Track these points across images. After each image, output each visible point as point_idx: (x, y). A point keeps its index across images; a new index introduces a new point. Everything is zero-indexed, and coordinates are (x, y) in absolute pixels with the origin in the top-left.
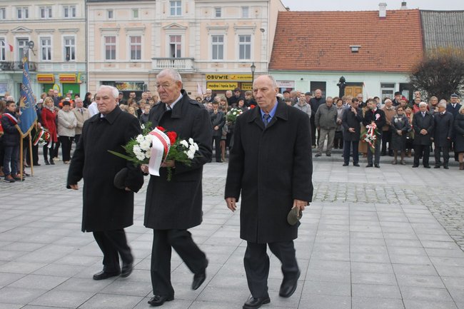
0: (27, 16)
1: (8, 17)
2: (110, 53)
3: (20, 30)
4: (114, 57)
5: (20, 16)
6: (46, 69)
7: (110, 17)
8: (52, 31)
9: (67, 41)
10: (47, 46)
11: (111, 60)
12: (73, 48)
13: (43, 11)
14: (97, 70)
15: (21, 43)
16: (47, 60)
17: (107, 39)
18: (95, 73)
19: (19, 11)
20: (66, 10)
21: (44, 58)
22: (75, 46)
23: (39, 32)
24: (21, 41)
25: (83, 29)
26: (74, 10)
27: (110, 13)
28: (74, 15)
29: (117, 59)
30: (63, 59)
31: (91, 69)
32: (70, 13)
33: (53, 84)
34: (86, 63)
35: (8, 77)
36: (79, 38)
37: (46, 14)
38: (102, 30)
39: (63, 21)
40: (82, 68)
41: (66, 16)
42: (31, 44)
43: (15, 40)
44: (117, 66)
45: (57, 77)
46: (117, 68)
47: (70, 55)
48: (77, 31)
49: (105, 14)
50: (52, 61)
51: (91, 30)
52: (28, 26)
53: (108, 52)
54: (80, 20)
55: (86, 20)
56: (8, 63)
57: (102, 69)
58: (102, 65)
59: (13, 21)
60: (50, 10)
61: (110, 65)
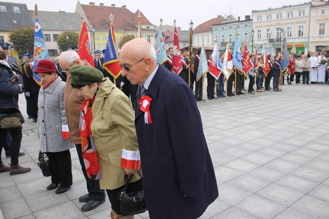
0: (281, 17)
1: (273, 19)
2: (322, 32)
3: (278, 24)
4: (323, 34)
5: (278, 18)
6: (289, 41)
7: (323, 13)
8: (293, 23)
9: (300, 28)
10: (290, 30)
11: (322, 35)
12: (302, 31)
13: (289, 14)
14: (315, 41)
15: (278, 30)
16: (290, 37)
17: (321, 25)
18: (313, 42)
19: (278, 16)
20: (300, 13)
21: (288, 36)
22: (304, 30)
23: (286, 24)
24: (278, 29)
25: (308, 21)
26: (304, 12)
27: (323, 12)
28: (304, 15)
29: (325, 34)
30: (297, 36)
31: (311, 40)
32: (302, 14)
33: (291, 48)
34: (309, 38)
35: (272, 46)
36: (306, 26)
37: (290, 15)
38: (318, 20)
39: (298, 18)
40: (306, 40)
41: (300, 15)
42: (282, 30)
43: (275, 29)
44: (325, 38)
45: (294, 45)
46: (325, 39)
47: (300, 34)
48: (305, 22)
49: (320, 13)
50: (292, 37)
51: (312, 21)
52: (282, 22)
53: (320, 31)
54: (307, 17)
55: (310, 16)
56: (272, 39)
57: (317, 40)
58: (317, 38)
59: (275, 20)
60: (292, 14)
61: (321, 37)
